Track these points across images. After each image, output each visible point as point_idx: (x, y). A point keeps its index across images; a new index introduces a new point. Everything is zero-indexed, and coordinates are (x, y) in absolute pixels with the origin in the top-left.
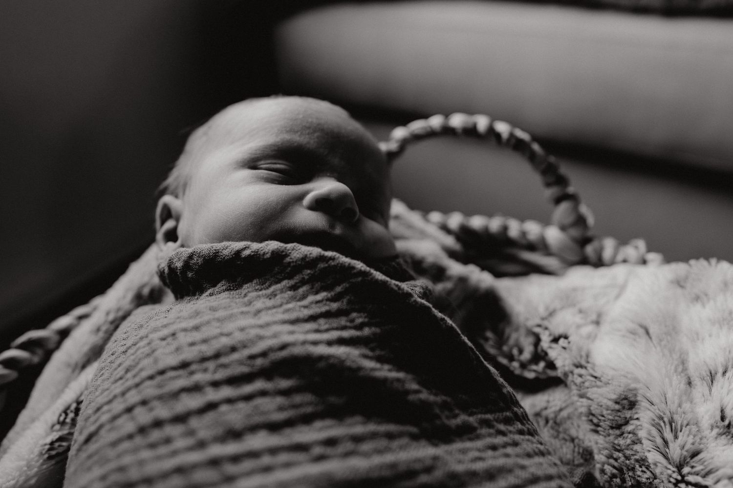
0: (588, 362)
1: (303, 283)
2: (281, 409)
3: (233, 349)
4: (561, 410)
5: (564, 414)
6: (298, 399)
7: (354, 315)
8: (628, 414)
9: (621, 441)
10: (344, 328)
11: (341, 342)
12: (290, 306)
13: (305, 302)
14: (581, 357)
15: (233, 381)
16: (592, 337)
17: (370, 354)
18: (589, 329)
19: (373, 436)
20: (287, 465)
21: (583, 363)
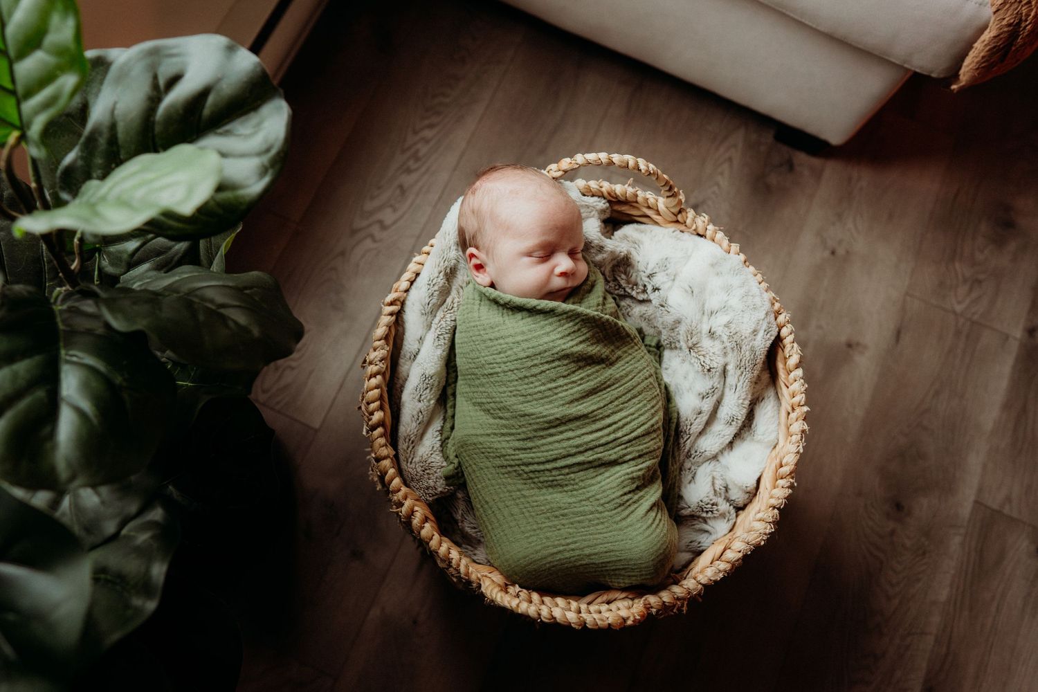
0: (666, 303)
1: (563, 319)
2: (566, 371)
3: (546, 351)
4: (652, 314)
5: (653, 316)
6: (570, 366)
7: (582, 330)
8: (678, 325)
9: (673, 334)
10: (580, 336)
11: (581, 342)
12: (560, 329)
13: (564, 328)
14: (663, 302)
15: (547, 362)
16: (670, 288)
17: (589, 343)
18: (669, 284)
19: (593, 373)
20: (571, 388)
21: (664, 304)
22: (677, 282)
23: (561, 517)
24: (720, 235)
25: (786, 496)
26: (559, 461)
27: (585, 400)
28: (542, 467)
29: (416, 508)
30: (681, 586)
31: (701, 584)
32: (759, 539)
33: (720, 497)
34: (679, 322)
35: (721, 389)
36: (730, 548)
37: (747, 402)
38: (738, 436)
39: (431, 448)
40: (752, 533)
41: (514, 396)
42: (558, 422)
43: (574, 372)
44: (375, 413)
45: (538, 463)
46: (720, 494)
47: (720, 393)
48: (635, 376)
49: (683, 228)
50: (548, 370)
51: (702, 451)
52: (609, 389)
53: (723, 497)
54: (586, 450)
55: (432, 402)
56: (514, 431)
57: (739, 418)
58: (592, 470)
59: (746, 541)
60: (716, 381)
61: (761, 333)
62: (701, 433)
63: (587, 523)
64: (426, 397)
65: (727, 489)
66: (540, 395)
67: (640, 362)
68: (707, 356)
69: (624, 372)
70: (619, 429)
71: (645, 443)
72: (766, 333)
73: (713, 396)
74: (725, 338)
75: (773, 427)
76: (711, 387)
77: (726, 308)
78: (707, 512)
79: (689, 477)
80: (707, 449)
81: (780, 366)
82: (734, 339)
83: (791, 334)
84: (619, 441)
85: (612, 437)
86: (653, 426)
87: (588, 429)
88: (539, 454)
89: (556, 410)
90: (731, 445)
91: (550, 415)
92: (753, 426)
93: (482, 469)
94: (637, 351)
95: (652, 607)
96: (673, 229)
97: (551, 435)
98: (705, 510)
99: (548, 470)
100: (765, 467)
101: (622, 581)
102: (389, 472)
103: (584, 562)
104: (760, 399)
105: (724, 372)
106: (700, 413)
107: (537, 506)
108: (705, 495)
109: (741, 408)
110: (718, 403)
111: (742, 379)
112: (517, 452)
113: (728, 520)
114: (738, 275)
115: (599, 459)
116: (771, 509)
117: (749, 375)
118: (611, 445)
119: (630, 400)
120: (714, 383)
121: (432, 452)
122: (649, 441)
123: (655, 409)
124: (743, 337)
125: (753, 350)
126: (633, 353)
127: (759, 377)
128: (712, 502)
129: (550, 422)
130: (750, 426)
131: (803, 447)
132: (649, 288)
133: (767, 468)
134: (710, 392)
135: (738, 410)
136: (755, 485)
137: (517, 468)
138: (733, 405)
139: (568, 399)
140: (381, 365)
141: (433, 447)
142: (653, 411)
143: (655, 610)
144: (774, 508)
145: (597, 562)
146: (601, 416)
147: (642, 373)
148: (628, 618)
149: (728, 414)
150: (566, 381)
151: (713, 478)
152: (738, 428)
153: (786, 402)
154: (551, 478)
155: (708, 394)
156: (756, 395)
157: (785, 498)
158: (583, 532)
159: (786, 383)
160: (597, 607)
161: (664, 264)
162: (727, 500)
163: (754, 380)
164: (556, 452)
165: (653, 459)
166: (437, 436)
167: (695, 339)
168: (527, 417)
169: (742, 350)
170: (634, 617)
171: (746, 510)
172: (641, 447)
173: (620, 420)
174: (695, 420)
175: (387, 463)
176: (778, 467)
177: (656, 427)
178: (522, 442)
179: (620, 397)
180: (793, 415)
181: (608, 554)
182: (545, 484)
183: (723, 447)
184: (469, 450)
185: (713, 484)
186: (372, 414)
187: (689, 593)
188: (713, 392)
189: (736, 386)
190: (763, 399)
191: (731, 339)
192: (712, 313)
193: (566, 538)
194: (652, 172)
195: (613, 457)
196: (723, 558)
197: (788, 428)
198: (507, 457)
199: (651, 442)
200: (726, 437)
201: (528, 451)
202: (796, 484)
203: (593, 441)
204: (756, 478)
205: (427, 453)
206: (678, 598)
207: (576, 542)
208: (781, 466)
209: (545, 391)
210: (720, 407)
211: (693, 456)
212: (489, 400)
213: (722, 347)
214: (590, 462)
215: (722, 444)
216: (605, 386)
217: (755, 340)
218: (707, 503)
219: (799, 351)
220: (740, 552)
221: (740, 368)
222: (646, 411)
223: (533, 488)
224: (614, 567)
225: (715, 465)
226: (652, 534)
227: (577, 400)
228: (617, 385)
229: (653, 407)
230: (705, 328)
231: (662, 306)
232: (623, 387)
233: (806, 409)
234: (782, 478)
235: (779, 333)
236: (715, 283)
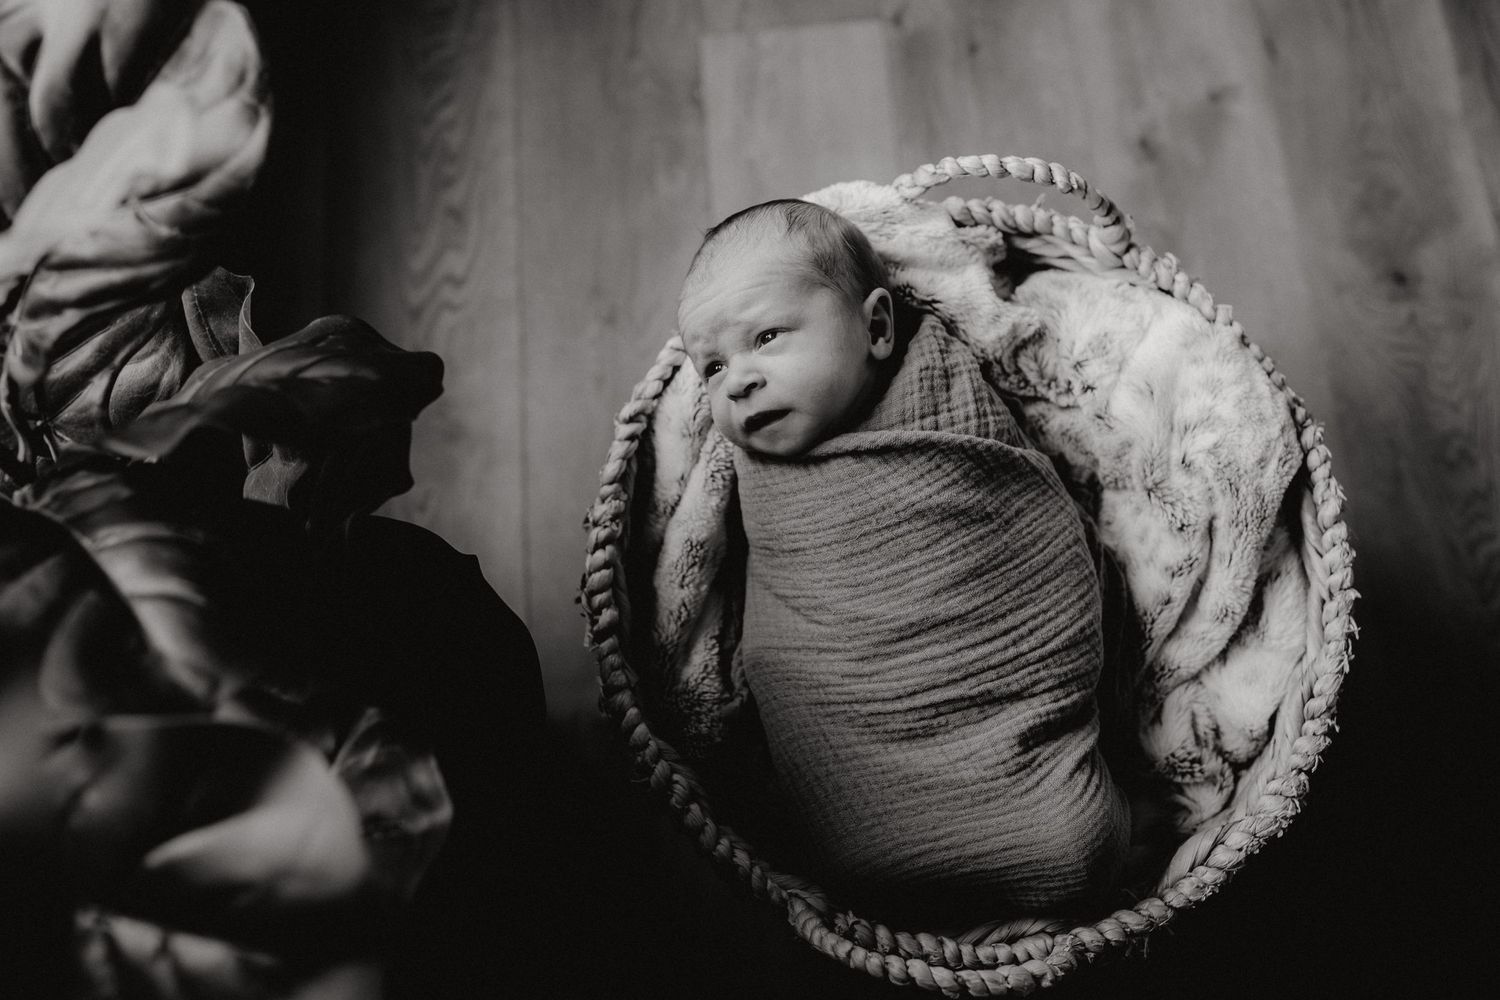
0: (1106, 413)
4: (1081, 430)
5: (1083, 434)
8: (1127, 450)
9: (1120, 466)
14: (1101, 410)
15: (887, 528)
16: (1113, 386)
18: (1111, 378)
21: (1103, 415)
22: (1124, 377)
23: (924, 792)
24: (1198, 291)
25: (1322, 748)
26: (919, 696)
27: (961, 589)
28: (890, 707)
29: (676, 777)
30: (1137, 911)
31: (1171, 907)
32: (1273, 828)
33: (1207, 746)
34: (1130, 446)
35: (1205, 561)
36: (1223, 843)
37: (1251, 583)
38: (1236, 639)
39: (702, 667)
40: (1262, 816)
41: (836, 587)
42: (915, 629)
43: (937, 541)
44: (604, 611)
45: (884, 700)
46: (1206, 741)
47: (1203, 566)
48: (1049, 543)
49: (1133, 278)
50: (892, 539)
51: (1173, 668)
52: (1004, 568)
53: (1211, 747)
54: (964, 678)
55: (704, 588)
56: (840, 645)
57: (1238, 610)
58: (975, 710)
59: (1252, 830)
60: (1195, 546)
61: (1273, 464)
62: (1170, 636)
63: (967, 801)
64: (693, 580)
65: (1217, 732)
66: (878, 585)
67: (1058, 518)
68: (1179, 504)
69: (1030, 537)
70: (1022, 637)
71: (1072, 661)
72: (1281, 463)
73: (1190, 572)
74: (1209, 472)
75: (1297, 624)
76: (1187, 557)
77: (1211, 421)
78: (1183, 775)
79: (1151, 714)
80: (1182, 665)
81: (1307, 518)
82: (1227, 475)
83: (1325, 462)
84: (1023, 660)
85: (1012, 652)
86: (1082, 630)
87: (970, 639)
88: (883, 686)
89: (910, 609)
90: (1223, 656)
91: (899, 618)
92: (1261, 623)
93: (788, 707)
94: (1051, 497)
95: (1087, 950)
96: (1115, 282)
97: (904, 652)
98: (1179, 770)
99: (899, 712)
100: (1284, 697)
101: (1034, 899)
102: (629, 713)
103: (968, 870)
104: (1274, 575)
105: (1210, 530)
106: (1168, 602)
107: (883, 773)
108: (1179, 745)
109: (1239, 594)
110: (1200, 584)
111: (1241, 543)
112: (847, 681)
113: (1221, 789)
114: (1232, 363)
115: (989, 692)
116: (1294, 772)
117: (1253, 538)
118: (1009, 667)
119: (1040, 586)
120: (1191, 551)
121: (704, 675)
122: (1078, 659)
123: (1087, 599)
124: (1242, 472)
125: (1259, 493)
126: (1045, 501)
127: (1271, 539)
128: (1190, 758)
129: (901, 629)
130: (1257, 623)
131: (1350, 662)
132: (1077, 387)
133: (1287, 697)
134: (1185, 565)
135: (1234, 597)
136: (1266, 728)
137: (846, 707)
138: (1227, 589)
139: (930, 589)
140: (615, 527)
141: (706, 667)
142: (1082, 604)
143: (1092, 955)
144: (1300, 771)
145: (991, 867)
146: (990, 616)
147: (1062, 537)
148: (1043, 976)
149: (1217, 604)
150: (927, 555)
151: (1194, 716)
152: (1236, 628)
153: (1320, 582)
154: (905, 727)
155: (1181, 569)
156: (1266, 569)
157: (1319, 754)
158: (962, 815)
159: (1320, 550)
160: (989, 950)
161: (1101, 345)
162: (1220, 751)
163: (1262, 544)
164: (911, 681)
165: (1085, 688)
166: (714, 646)
167: (1158, 475)
168: (860, 622)
169: (1240, 495)
170: (1054, 973)
171: (1253, 770)
172: (1065, 669)
173: (1024, 623)
174: (1159, 614)
175: (624, 698)
176: (1306, 698)
177: (1088, 632)
178: (853, 664)
179: (1024, 581)
180: (1331, 607)
181: (1006, 853)
182: (896, 735)
183: (1210, 660)
184: (765, 673)
185: (1194, 725)
186: (598, 611)
187: (1152, 924)
188: (1191, 565)
189: (1231, 556)
190: (1279, 575)
191: (1221, 475)
192: (1186, 429)
193: (934, 828)
194: (1075, 186)
195: (1015, 687)
196: (1212, 860)
197: (1323, 629)
198: (831, 689)
199: (1082, 660)
200: (1215, 643)
201: (866, 679)
202: (1337, 729)
203: (976, 660)
204: (1268, 716)
205: (695, 676)
206: (1132, 931)
207: (950, 835)
208: (1312, 696)
209: (888, 576)
210: (1204, 591)
211: (1157, 676)
212: (795, 593)
213: (1203, 487)
214: (971, 698)
215: (1208, 654)
216: (994, 562)
217: (1262, 476)
218: (1182, 758)
219: (1340, 493)
220: (1240, 850)
221: (1237, 525)
222: (1071, 605)
223: (873, 742)
224: (1019, 876)
225: (1195, 693)
226: (1083, 812)
227: (946, 589)
228: (1017, 561)
229: (1081, 597)
230: (1176, 455)
231: (1100, 417)
232: (1028, 564)
233: (1354, 594)
234: (1313, 718)
235: (1305, 460)
236: (1191, 376)
